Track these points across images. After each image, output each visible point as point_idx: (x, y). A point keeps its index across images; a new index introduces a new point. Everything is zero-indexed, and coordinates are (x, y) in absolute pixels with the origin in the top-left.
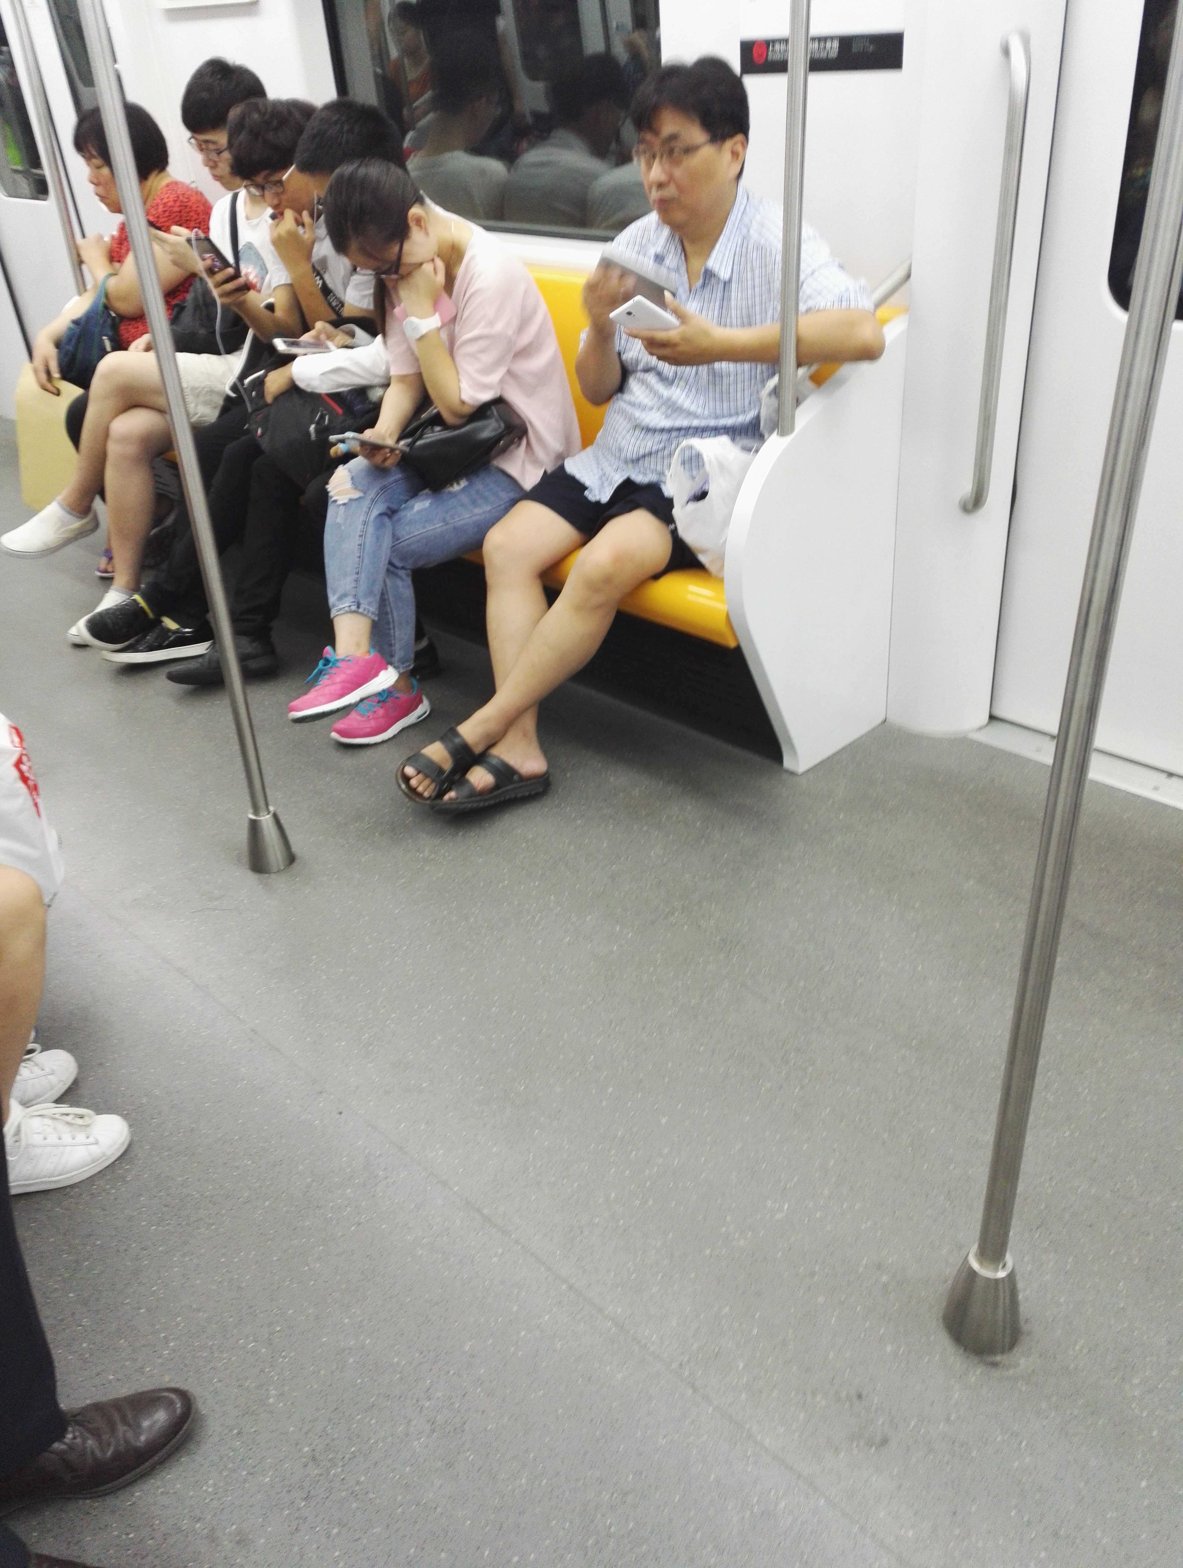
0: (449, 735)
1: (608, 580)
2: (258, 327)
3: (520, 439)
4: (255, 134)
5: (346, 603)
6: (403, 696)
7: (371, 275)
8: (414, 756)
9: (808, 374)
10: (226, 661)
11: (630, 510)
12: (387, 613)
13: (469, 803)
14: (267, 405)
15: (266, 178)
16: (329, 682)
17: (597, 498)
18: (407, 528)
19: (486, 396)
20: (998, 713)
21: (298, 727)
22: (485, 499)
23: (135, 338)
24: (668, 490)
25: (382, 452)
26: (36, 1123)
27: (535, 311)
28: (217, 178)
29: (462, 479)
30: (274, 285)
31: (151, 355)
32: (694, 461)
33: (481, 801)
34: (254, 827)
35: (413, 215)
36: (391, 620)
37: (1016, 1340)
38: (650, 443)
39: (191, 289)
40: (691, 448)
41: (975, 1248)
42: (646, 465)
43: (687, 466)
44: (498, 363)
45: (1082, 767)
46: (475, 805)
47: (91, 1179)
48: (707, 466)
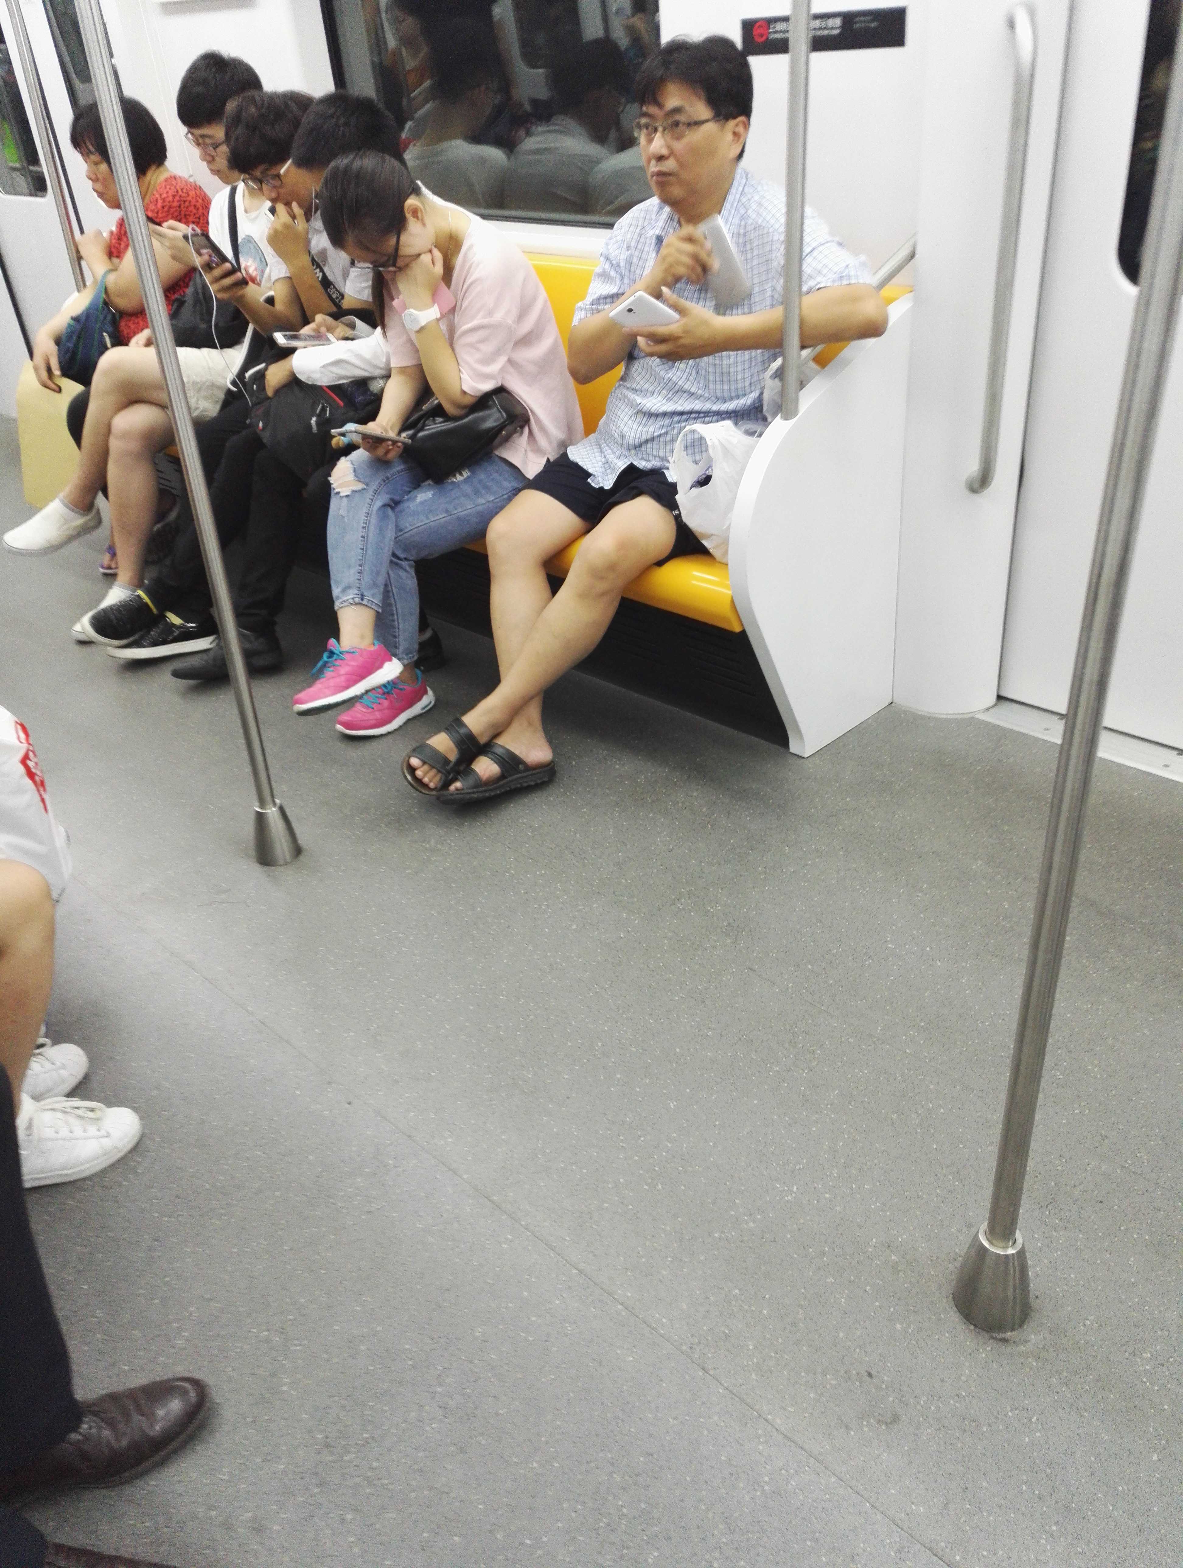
0: (454, 725)
1: (612, 567)
2: (256, 322)
3: (522, 427)
4: (252, 128)
5: (350, 595)
6: (407, 687)
7: (369, 268)
8: (417, 747)
9: (812, 356)
10: (232, 654)
11: (634, 497)
12: (390, 605)
13: (474, 793)
14: (268, 398)
15: (264, 172)
16: (332, 674)
17: (601, 485)
18: (411, 519)
19: (487, 386)
20: (1005, 694)
21: (303, 719)
22: (487, 488)
23: (135, 333)
24: (671, 476)
25: (384, 445)
26: (47, 1117)
27: (534, 299)
28: (216, 172)
29: (464, 470)
30: (273, 279)
31: (152, 350)
32: (697, 445)
33: (486, 791)
34: (261, 819)
35: (411, 205)
36: (395, 613)
37: (1026, 1318)
38: (653, 428)
39: (191, 284)
40: (693, 431)
41: (984, 1226)
42: (648, 450)
43: (689, 451)
44: (498, 352)
45: (1092, 743)
46: (481, 795)
47: (104, 1172)
48: (710, 450)
